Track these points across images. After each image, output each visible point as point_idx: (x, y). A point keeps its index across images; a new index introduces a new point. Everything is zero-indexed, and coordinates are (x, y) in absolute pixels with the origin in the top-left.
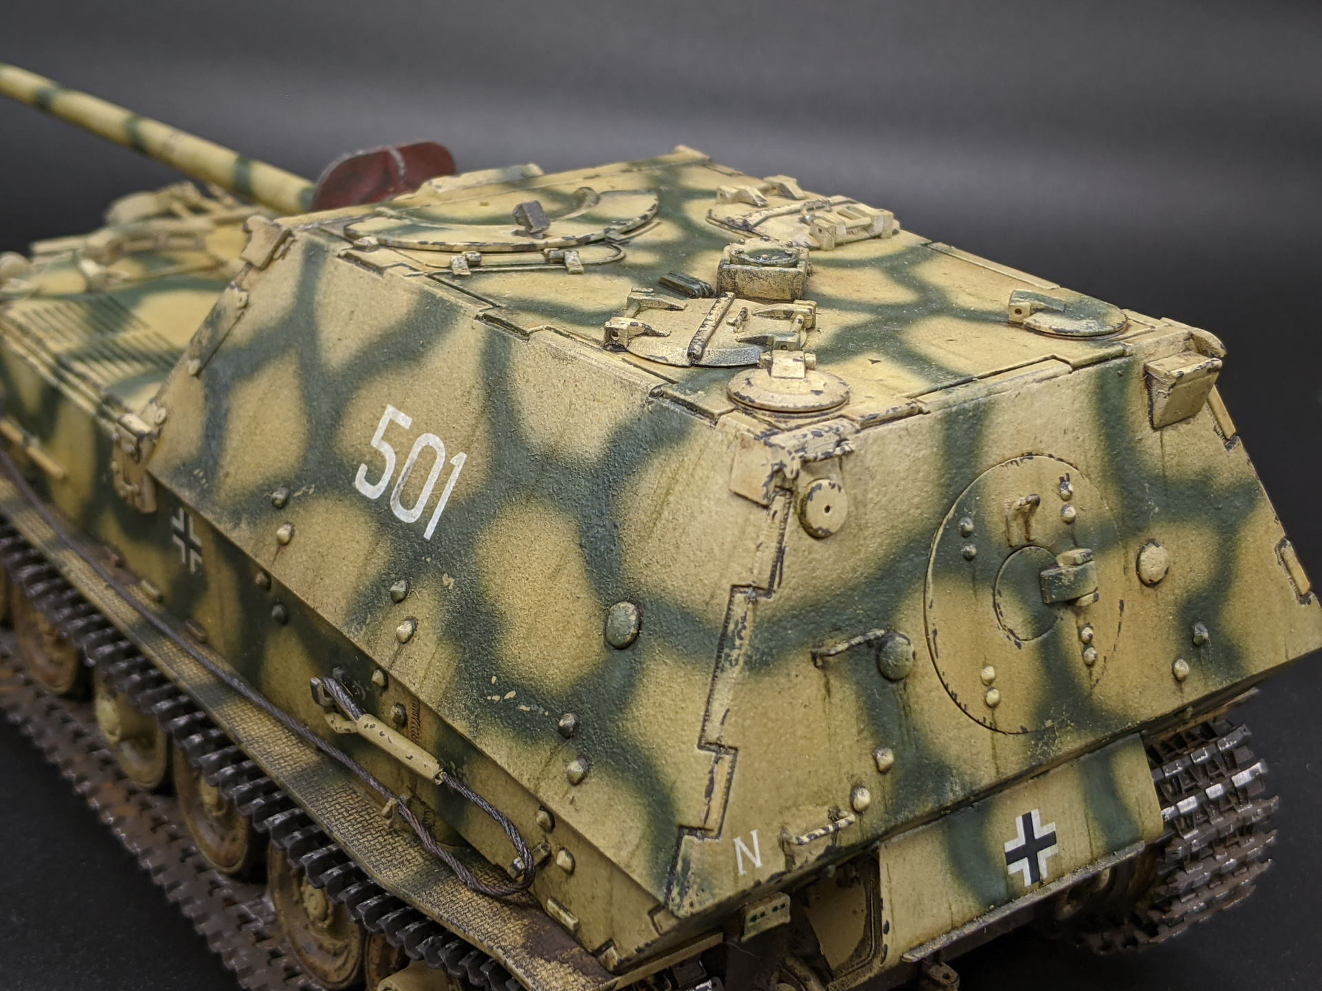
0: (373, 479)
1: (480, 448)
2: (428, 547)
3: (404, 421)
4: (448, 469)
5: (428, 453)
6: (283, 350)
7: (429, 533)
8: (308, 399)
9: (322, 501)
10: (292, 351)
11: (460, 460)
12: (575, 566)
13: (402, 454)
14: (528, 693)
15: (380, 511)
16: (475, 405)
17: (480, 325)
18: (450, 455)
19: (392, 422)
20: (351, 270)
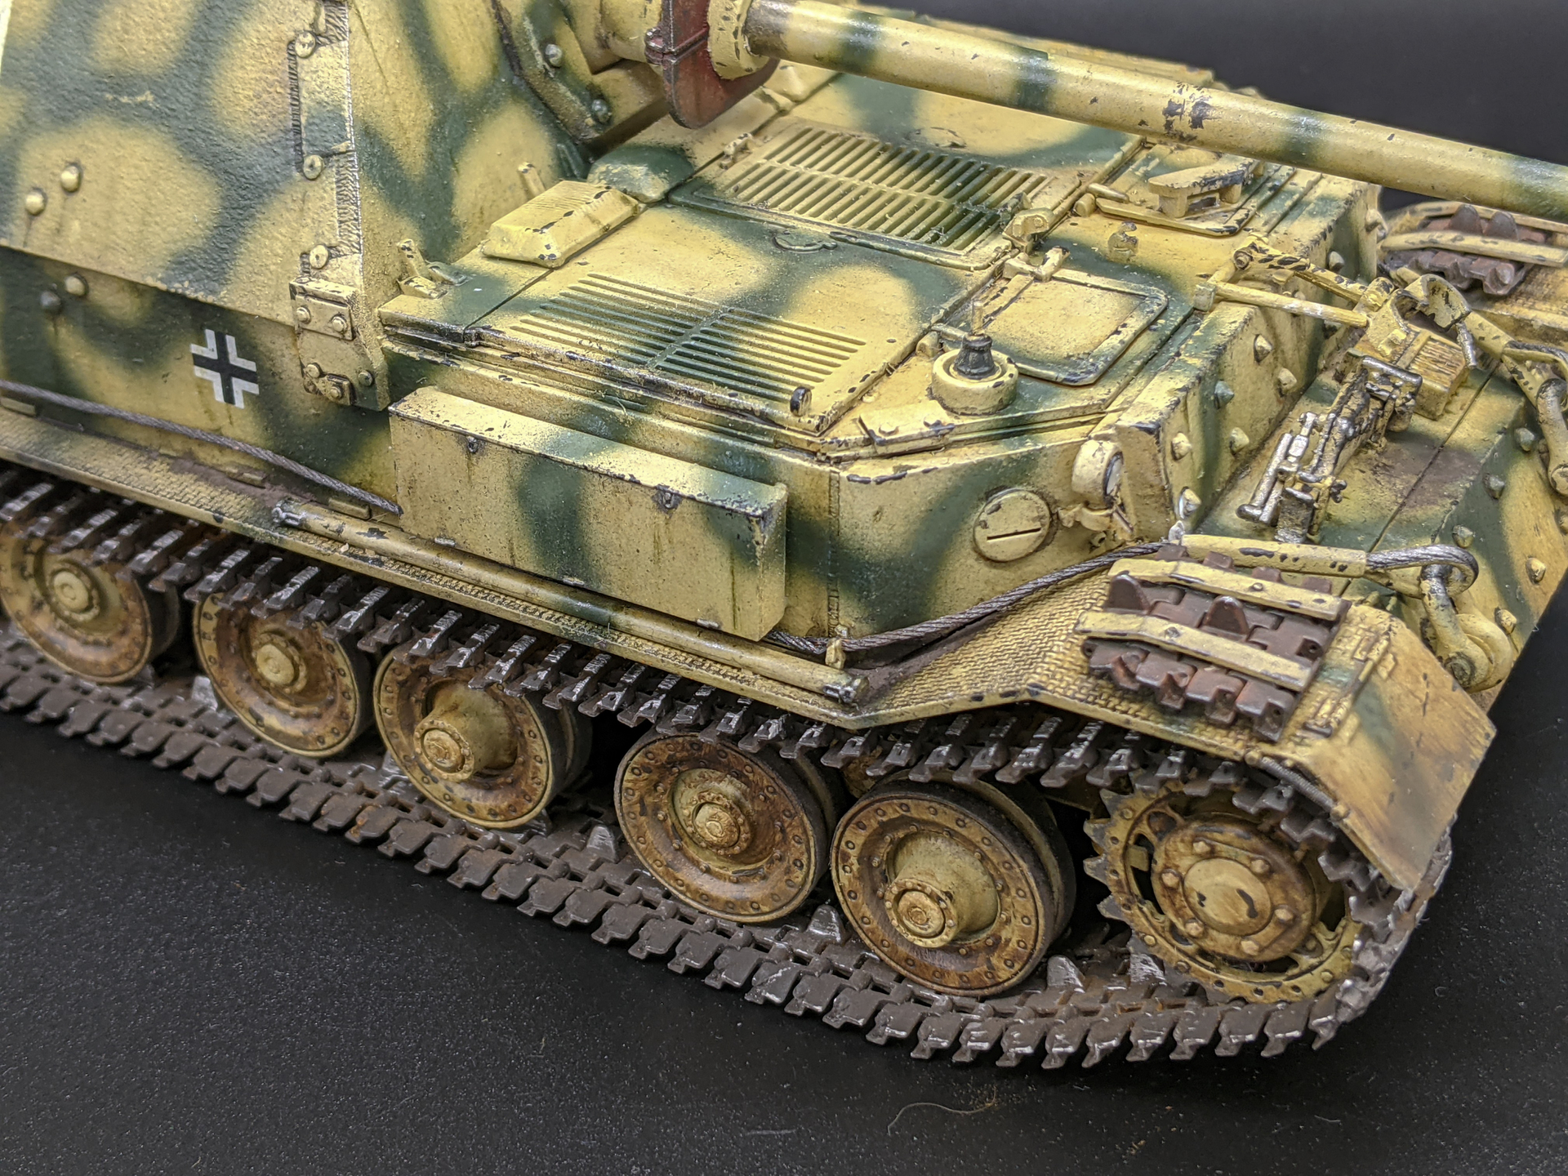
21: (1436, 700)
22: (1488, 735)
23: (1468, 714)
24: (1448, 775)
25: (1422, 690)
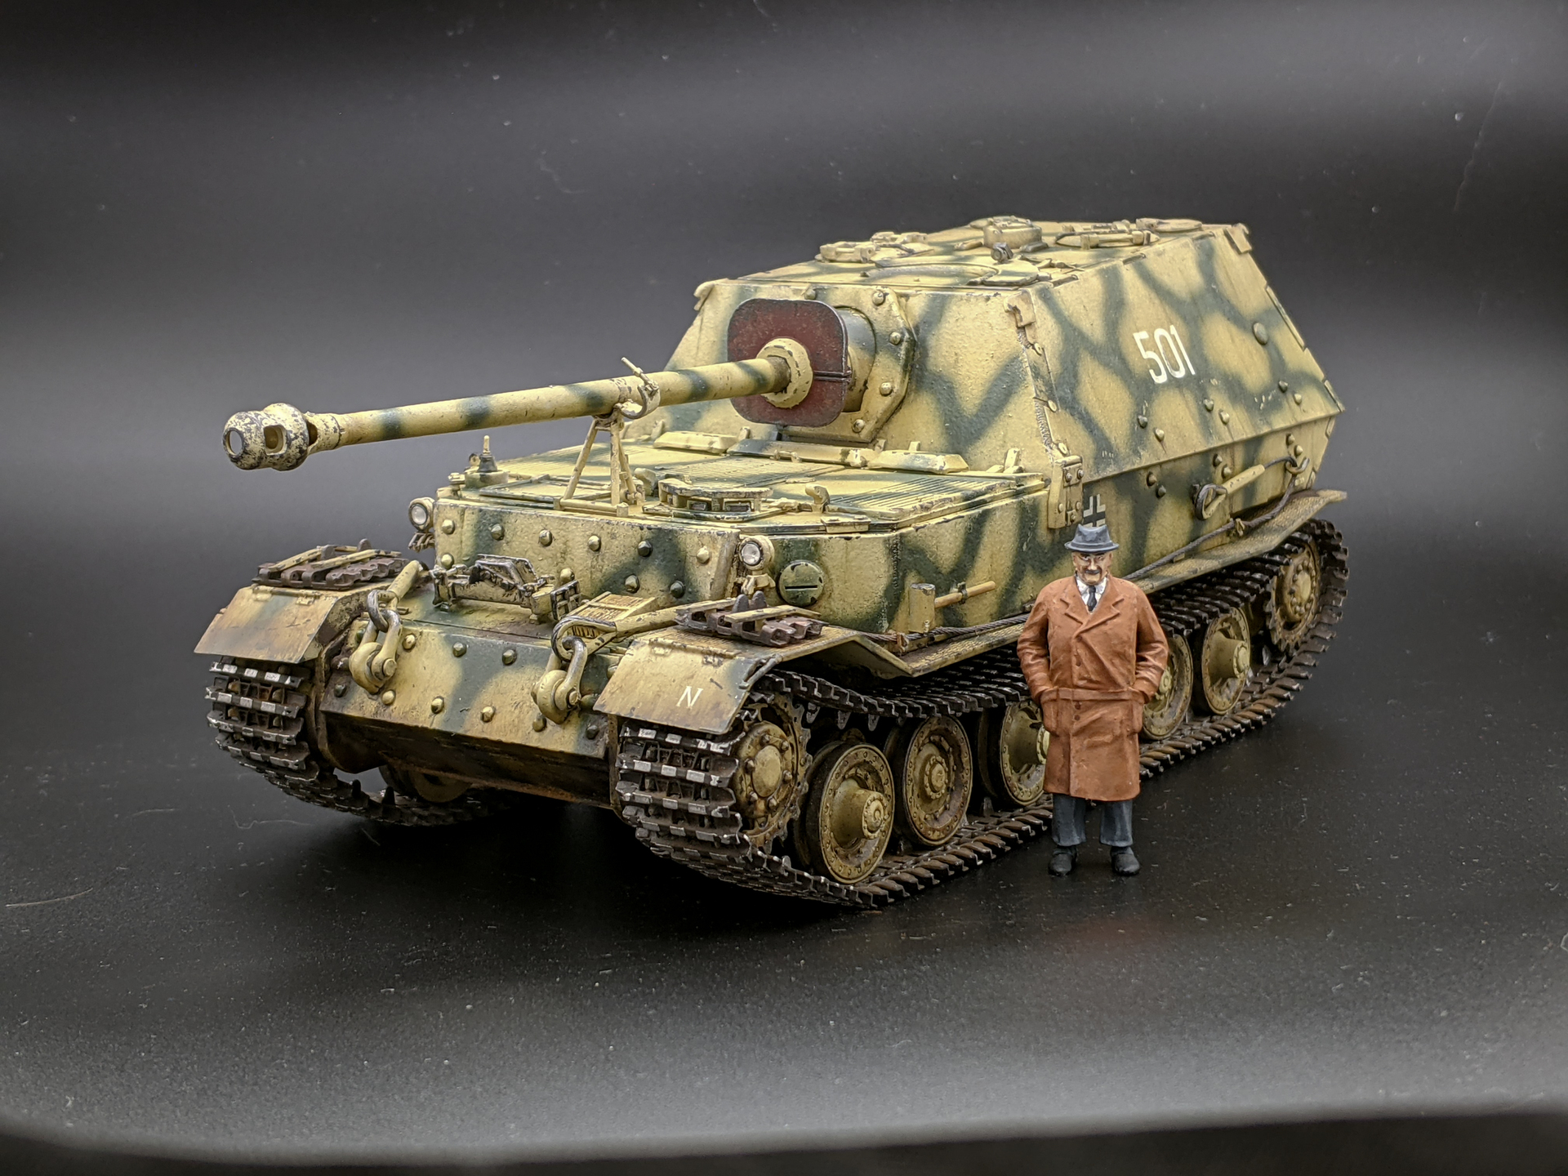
0: (1158, 373)
1: (1174, 317)
2: (1198, 378)
3: (1144, 335)
4: (1173, 337)
5: (1163, 339)
6: (1077, 353)
7: (1193, 373)
8: (1106, 365)
9: (1154, 404)
10: (1081, 351)
11: (1173, 329)
12: (1234, 329)
13: (1156, 350)
14: (1266, 392)
15: (1173, 382)
16: (1157, 301)
17: (1128, 266)
18: (1169, 331)
19: (1141, 340)
20: (1066, 288)
21: (298, 630)
22: (291, 659)
23: (298, 646)
24: (261, 649)
25: (300, 622)
